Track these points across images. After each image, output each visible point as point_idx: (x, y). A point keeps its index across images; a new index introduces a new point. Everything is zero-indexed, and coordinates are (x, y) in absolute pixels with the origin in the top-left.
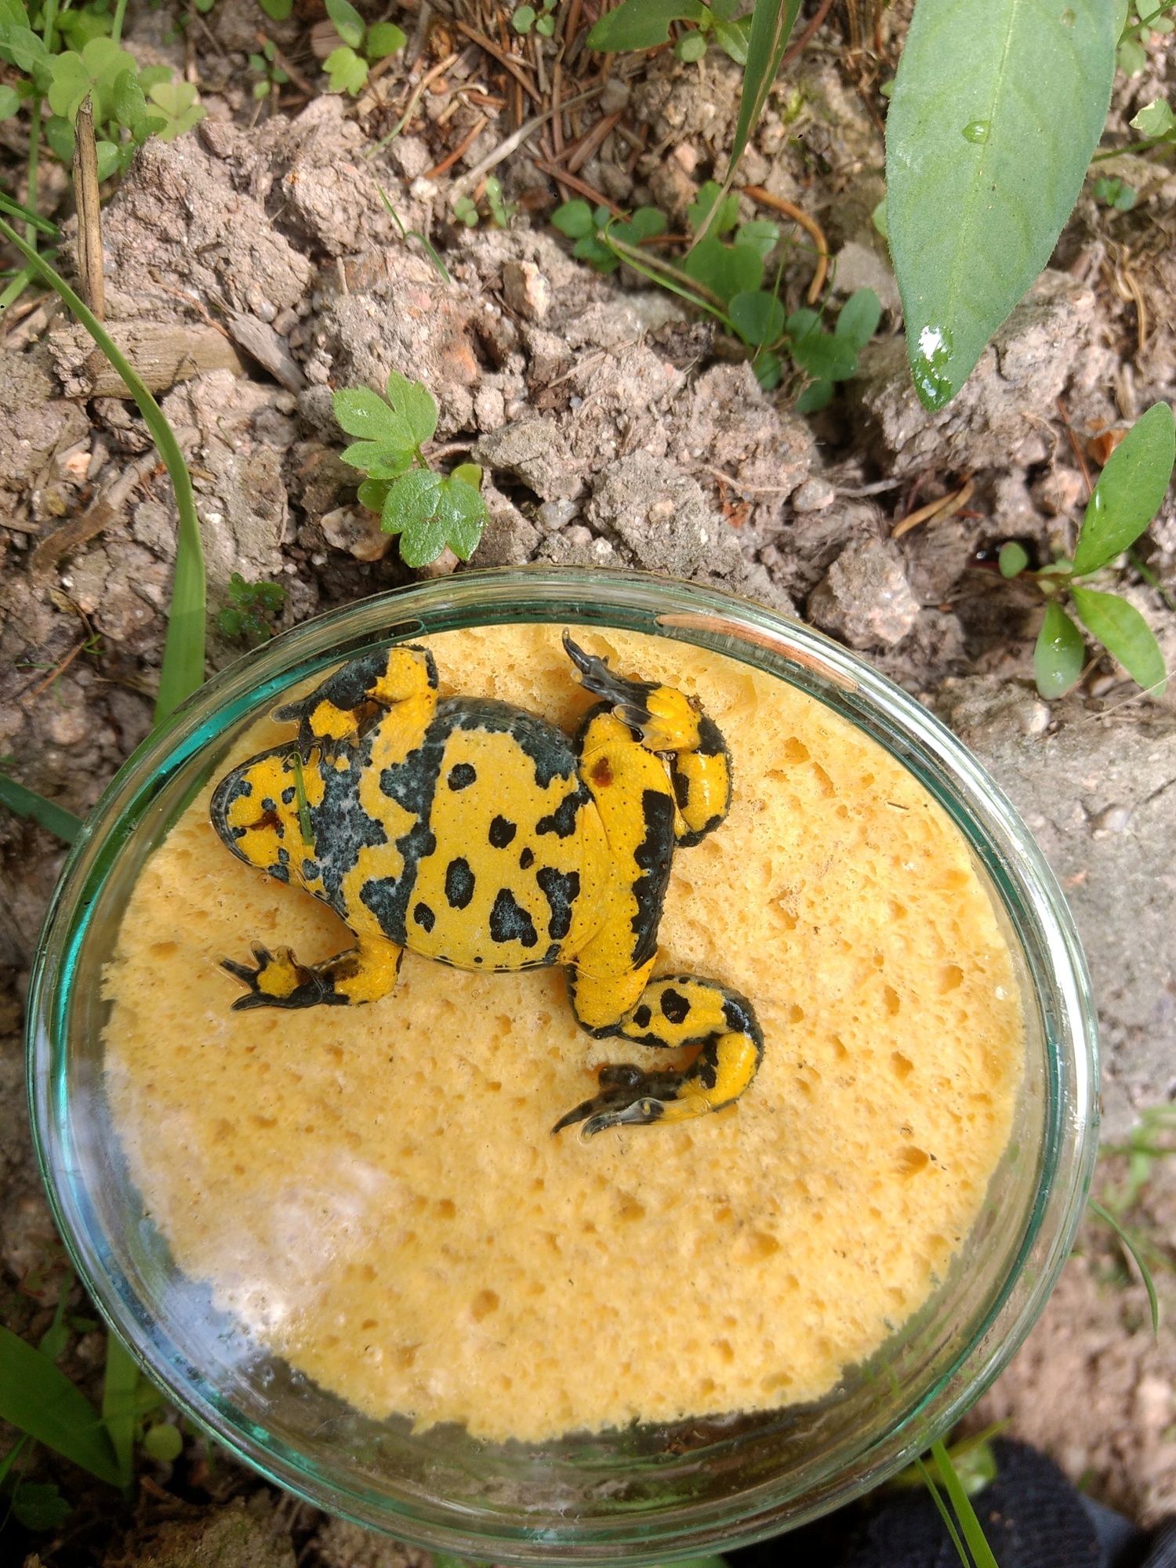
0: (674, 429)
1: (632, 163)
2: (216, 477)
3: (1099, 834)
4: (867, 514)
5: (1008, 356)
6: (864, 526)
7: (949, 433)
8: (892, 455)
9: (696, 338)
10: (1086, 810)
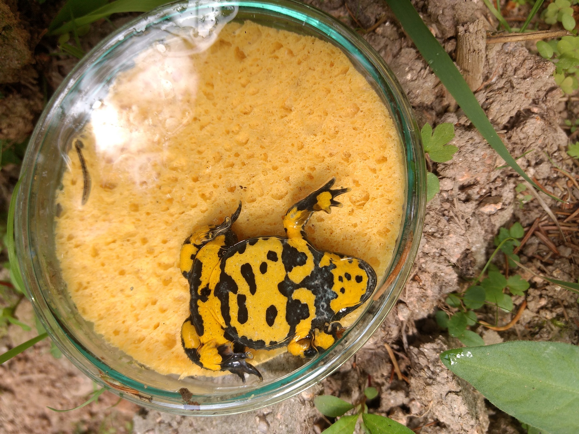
0: (434, 257)
1: (538, 256)
2: (424, 78)
3: (258, 419)
4: (395, 333)
5: (456, 396)
6: (390, 333)
7: (426, 370)
8: (418, 347)
9: (468, 269)
10: (268, 414)
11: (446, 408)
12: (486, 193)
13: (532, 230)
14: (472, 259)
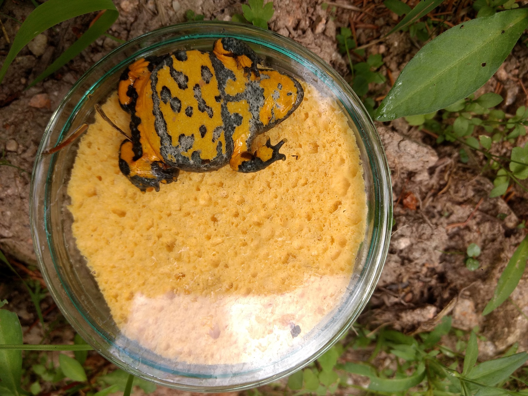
11: (406, 157)
12: (310, 23)
13: (353, 26)
14: (338, 63)
